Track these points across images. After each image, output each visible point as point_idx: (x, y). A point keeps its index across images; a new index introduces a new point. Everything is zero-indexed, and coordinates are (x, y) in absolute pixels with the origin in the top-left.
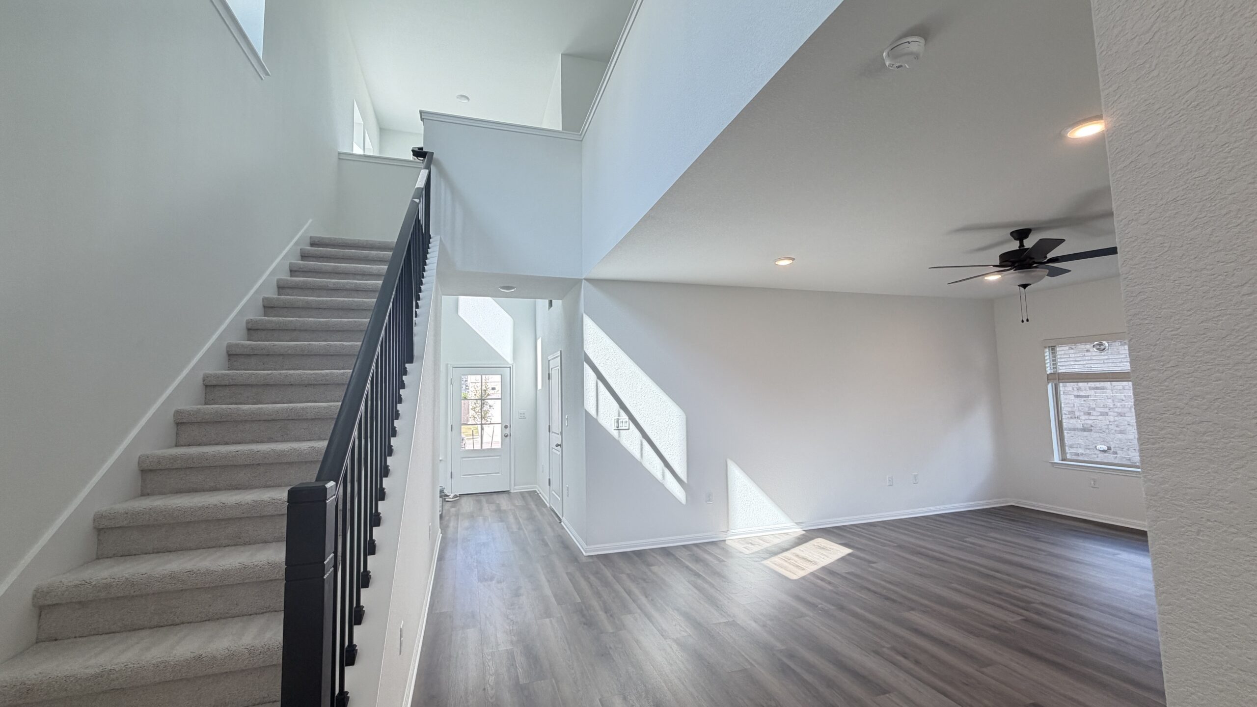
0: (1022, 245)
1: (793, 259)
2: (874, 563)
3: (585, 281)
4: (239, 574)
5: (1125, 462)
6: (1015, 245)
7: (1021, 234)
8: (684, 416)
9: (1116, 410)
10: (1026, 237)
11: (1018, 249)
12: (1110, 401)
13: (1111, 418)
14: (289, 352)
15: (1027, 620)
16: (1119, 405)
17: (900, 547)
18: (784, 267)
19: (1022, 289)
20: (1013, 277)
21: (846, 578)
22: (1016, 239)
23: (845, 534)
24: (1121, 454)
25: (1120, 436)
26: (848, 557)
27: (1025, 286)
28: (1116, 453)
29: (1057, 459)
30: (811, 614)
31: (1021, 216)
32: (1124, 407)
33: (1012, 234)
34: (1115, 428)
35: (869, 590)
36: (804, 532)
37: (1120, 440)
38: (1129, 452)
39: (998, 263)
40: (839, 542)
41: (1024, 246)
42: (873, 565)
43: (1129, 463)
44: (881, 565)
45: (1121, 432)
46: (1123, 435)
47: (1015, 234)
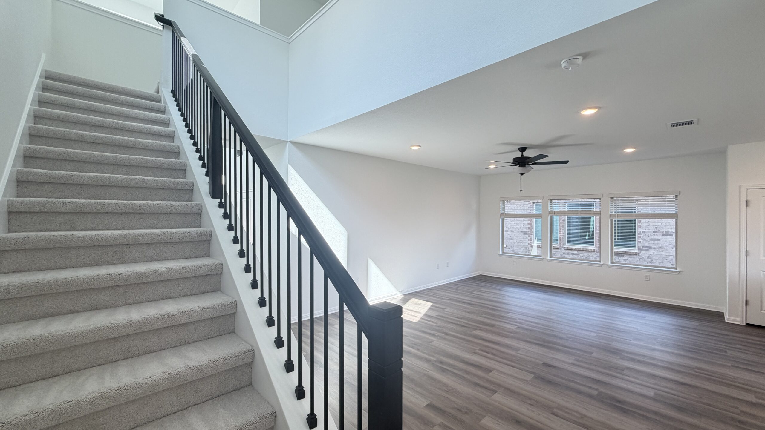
0: (522, 155)
1: (420, 146)
2: (445, 309)
3: (290, 144)
4: (167, 382)
5: (512, 252)
6: (519, 154)
7: (523, 150)
8: (347, 234)
9: (511, 229)
10: (525, 151)
11: (521, 156)
12: (509, 225)
13: (509, 233)
14: (90, 182)
15: (519, 327)
16: (512, 227)
17: (450, 299)
18: (414, 150)
19: (521, 175)
20: (517, 169)
21: (438, 318)
22: (520, 151)
23: (422, 295)
24: (511, 249)
25: (511, 241)
26: (432, 307)
27: (522, 174)
28: (509, 248)
29: (501, 253)
30: (435, 340)
31: (524, 141)
32: (514, 228)
33: (519, 149)
34: (510, 238)
35: (452, 323)
36: (403, 296)
37: (511, 243)
38: (514, 248)
39: (512, 162)
40: (424, 300)
41: (523, 155)
42: (445, 310)
43: (513, 252)
44: (448, 310)
45: (512, 239)
46: (513, 241)
47: (520, 149)
